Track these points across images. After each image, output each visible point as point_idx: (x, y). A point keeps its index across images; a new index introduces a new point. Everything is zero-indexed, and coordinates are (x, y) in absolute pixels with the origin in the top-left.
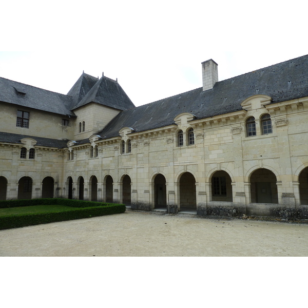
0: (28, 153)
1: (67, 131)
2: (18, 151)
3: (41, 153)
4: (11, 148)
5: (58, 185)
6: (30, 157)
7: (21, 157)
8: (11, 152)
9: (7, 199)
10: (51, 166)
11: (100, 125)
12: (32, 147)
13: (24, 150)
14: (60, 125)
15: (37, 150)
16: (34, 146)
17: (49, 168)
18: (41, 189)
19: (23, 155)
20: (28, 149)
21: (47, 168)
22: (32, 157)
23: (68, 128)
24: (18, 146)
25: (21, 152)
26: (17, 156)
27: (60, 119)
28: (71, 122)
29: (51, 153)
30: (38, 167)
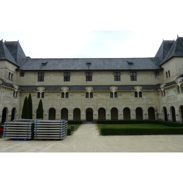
0: (138, 95)
1: (158, 79)
2: (133, 94)
3: (145, 93)
4: (130, 93)
5: (157, 112)
6: (140, 97)
7: (135, 97)
8: (130, 95)
9: (131, 119)
10: (152, 101)
11: (181, 70)
12: (140, 91)
13: (136, 93)
14: (153, 76)
15: (143, 92)
16: (141, 90)
17: (151, 102)
18: (148, 114)
19: (136, 96)
20: (138, 92)
21: (150, 102)
22: (141, 97)
23: (159, 77)
24: (133, 91)
25: (135, 94)
26: (133, 97)
27: (153, 73)
28: (160, 73)
29: (151, 93)
30: (145, 101)
